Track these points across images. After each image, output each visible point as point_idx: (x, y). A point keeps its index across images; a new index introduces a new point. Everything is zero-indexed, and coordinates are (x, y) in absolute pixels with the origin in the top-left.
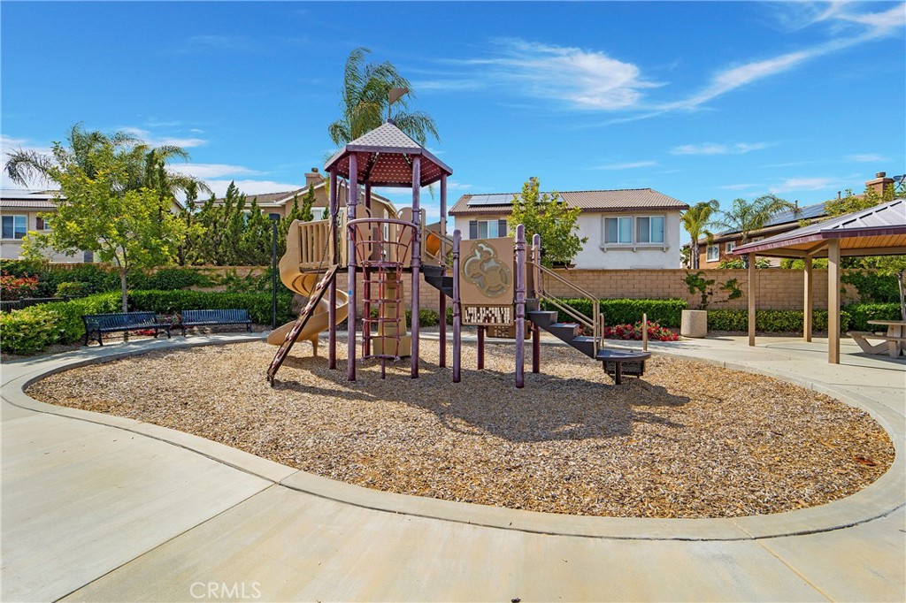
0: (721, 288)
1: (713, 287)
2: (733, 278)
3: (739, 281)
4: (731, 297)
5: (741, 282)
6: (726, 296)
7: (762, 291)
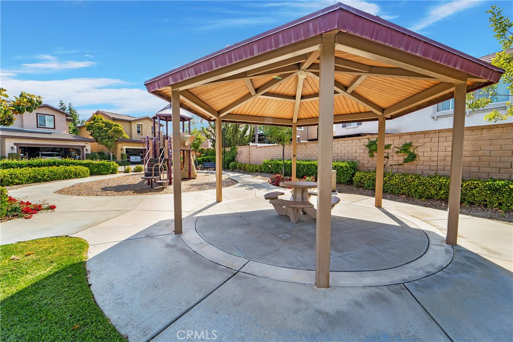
0: (397, 152)
1: (390, 151)
2: (408, 141)
3: (415, 145)
4: (406, 161)
5: (417, 145)
6: (401, 159)
7: (441, 154)
